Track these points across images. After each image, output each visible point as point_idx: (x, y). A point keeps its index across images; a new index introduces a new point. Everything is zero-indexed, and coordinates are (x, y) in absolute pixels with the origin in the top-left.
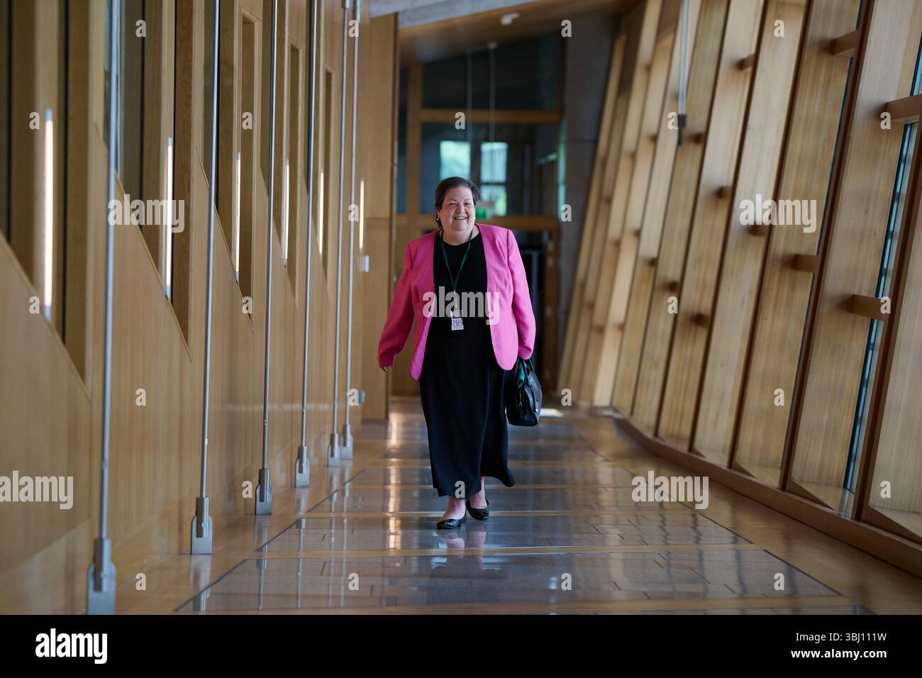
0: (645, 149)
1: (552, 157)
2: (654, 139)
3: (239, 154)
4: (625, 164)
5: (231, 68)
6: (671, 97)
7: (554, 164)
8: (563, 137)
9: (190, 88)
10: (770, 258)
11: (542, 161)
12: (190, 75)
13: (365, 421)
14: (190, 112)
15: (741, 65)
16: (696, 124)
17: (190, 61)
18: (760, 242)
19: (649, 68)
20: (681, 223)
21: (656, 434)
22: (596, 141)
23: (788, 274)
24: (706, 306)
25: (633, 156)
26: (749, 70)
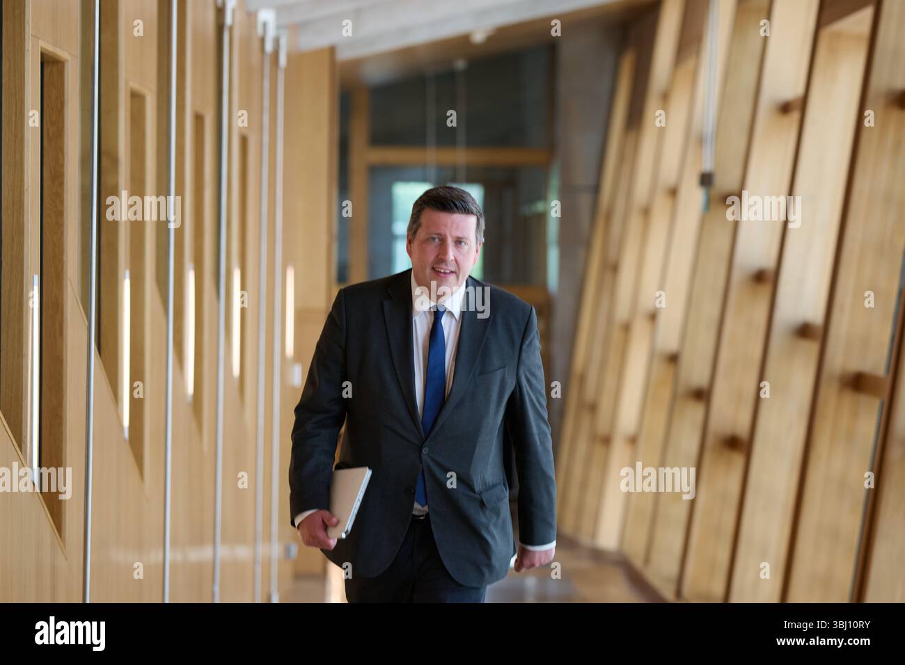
0: (661, 207)
1: (540, 207)
2: (673, 192)
3: (127, 273)
4: (635, 222)
5: (115, 161)
6: (694, 140)
7: (542, 217)
8: (555, 182)
9: (62, 202)
10: (824, 377)
11: (526, 210)
12: (62, 184)
13: (299, 576)
14: (62, 233)
15: (785, 108)
16: (727, 181)
17: (62, 166)
18: (812, 347)
19: (665, 97)
20: (710, 309)
21: (678, 593)
22: (596, 189)
23: (849, 398)
24: (741, 426)
25: (646, 212)
26: (795, 116)
